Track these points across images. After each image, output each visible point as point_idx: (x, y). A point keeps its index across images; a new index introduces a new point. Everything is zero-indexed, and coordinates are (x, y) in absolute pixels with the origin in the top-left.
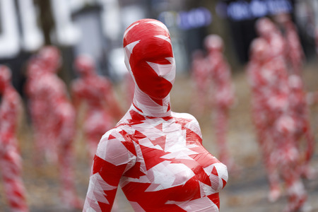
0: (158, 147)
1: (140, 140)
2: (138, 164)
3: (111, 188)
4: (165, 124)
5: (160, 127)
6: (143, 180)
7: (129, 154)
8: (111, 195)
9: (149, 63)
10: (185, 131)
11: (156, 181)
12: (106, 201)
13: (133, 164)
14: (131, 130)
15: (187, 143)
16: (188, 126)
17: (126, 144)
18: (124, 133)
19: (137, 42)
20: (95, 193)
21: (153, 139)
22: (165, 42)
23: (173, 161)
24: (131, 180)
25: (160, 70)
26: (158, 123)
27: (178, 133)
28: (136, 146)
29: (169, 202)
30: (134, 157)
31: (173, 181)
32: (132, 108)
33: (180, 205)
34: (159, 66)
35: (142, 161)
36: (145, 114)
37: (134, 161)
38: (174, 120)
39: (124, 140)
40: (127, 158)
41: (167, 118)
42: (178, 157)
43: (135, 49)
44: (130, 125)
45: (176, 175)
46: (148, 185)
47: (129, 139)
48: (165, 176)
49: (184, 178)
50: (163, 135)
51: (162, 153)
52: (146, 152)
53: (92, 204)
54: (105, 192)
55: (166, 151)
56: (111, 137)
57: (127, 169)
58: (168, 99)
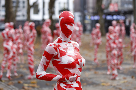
0: (65, 51)
1: (59, 48)
2: (58, 55)
3: (48, 61)
4: (68, 44)
5: (66, 45)
6: (58, 60)
7: (55, 51)
8: (48, 63)
9: (66, 24)
10: (74, 47)
11: (62, 61)
12: (46, 65)
13: (56, 55)
14: (57, 44)
15: (74, 51)
16: (76, 46)
17: (54, 48)
18: (55, 45)
19: (63, 17)
20: (43, 62)
21: (64, 48)
22: (72, 19)
23: (69, 56)
24: (55, 59)
25: (69, 27)
26: (66, 43)
27: (72, 47)
28: (58, 49)
29: (65, 68)
30: (57, 53)
31: (67, 62)
32: (59, 37)
33: (69, 69)
34: (69, 26)
35: (59, 54)
36: (62, 40)
37: (57, 54)
38: (71, 43)
39: (54, 47)
40: (55, 53)
41: (69, 42)
42: (70, 55)
43: (62, 19)
44: (57, 43)
45: (69, 60)
46: (60, 62)
47: (56, 47)
48: (65, 60)
49: (71, 62)
50: (67, 47)
51: (66, 53)
52: (61, 51)
53: (41, 65)
54: (46, 62)
55: (67, 52)
56: (50, 45)
57: (54, 56)
58: (70, 36)
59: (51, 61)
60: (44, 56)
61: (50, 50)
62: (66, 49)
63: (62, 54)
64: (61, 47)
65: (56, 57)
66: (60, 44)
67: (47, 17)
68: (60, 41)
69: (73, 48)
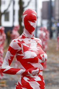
59: (15, 56)
60: (9, 51)
61: (14, 45)
62: (29, 45)
63: (26, 49)
64: (24, 43)
65: (20, 52)
66: (24, 40)
67: (16, 24)
68: (24, 37)
69: (36, 44)
